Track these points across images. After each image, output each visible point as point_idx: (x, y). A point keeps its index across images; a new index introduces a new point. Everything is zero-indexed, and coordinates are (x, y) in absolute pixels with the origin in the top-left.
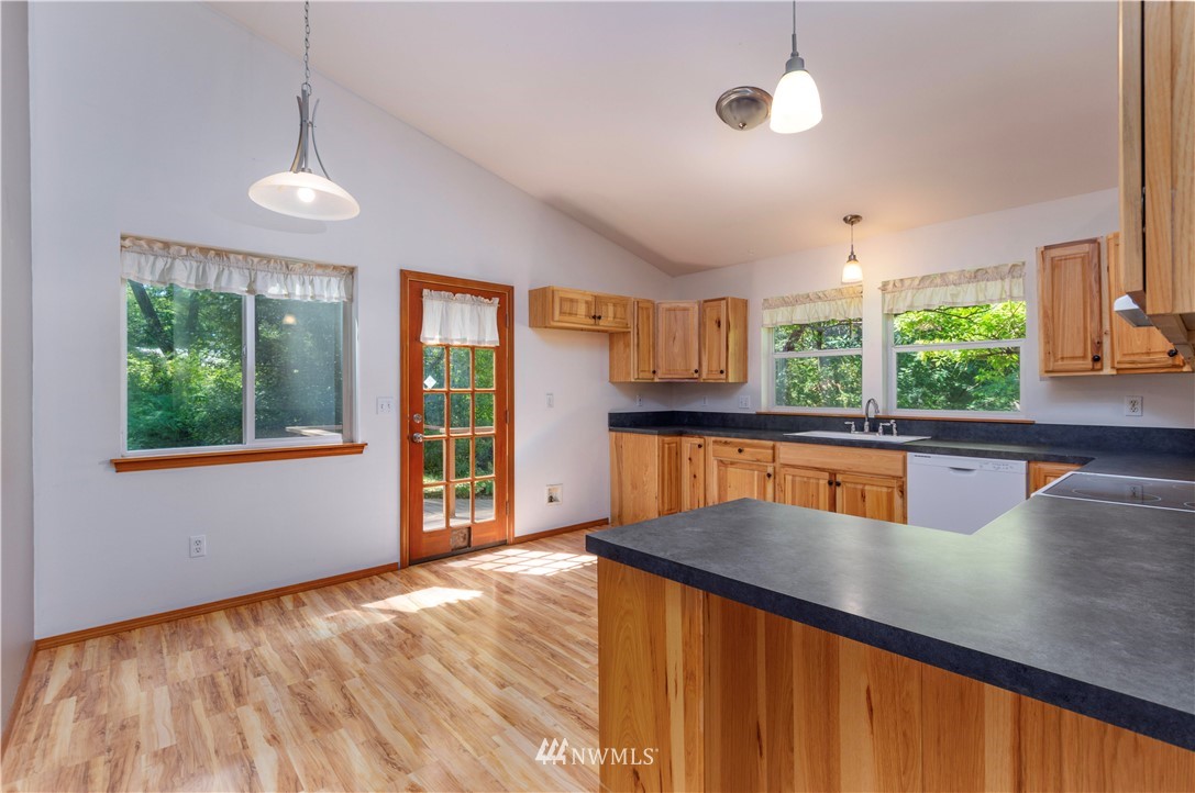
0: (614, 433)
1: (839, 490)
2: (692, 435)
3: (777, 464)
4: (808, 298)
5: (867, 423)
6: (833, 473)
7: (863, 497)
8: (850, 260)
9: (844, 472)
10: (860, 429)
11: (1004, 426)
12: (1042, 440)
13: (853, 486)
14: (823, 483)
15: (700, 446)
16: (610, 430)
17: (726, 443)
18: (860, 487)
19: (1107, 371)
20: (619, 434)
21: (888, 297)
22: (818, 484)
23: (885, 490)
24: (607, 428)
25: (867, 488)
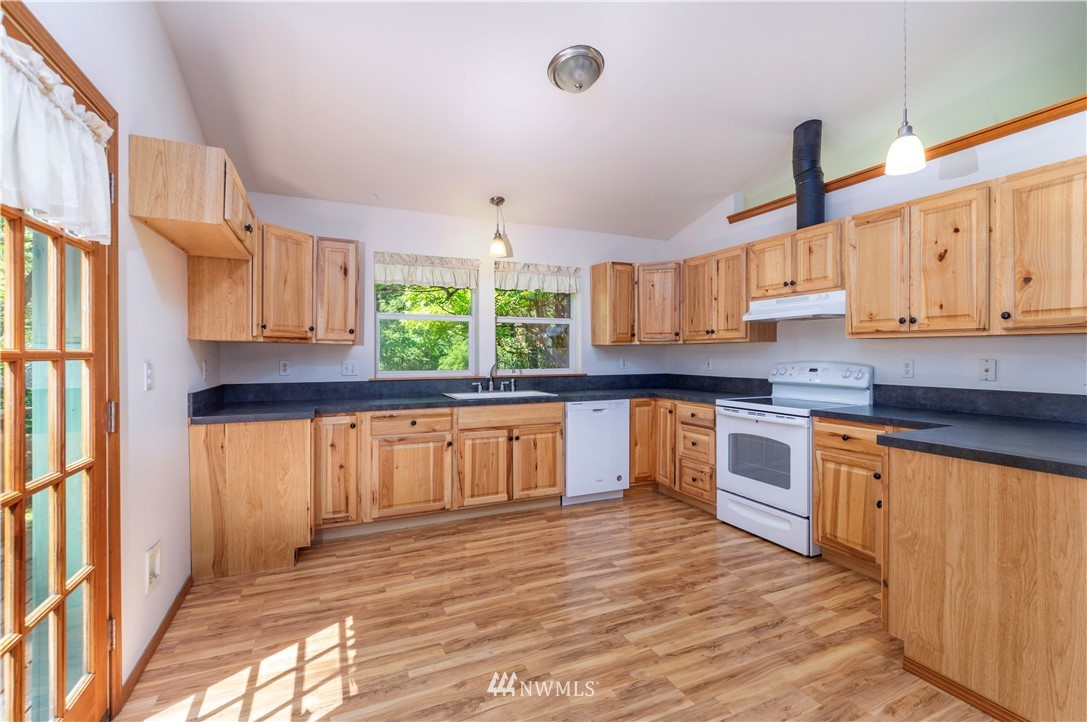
0: (202, 428)
1: (515, 444)
2: (335, 413)
3: (456, 430)
4: (430, 261)
5: (491, 383)
6: (510, 429)
7: (535, 445)
8: (496, 237)
9: (518, 427)
10: (486, 389)
11: (572, 379)
12: (590, 386)
13: (526, 437)
14: (503, 440)
15: (353, 426)
16: (193, 422)
17: (391, 417)
18: (532, 437)
19: (637, 342)
20: (213, 427)
21: (499, 274)
22: (498, 443)
23: (550, 435)
24: (186, 420)
25: (538, 436)
